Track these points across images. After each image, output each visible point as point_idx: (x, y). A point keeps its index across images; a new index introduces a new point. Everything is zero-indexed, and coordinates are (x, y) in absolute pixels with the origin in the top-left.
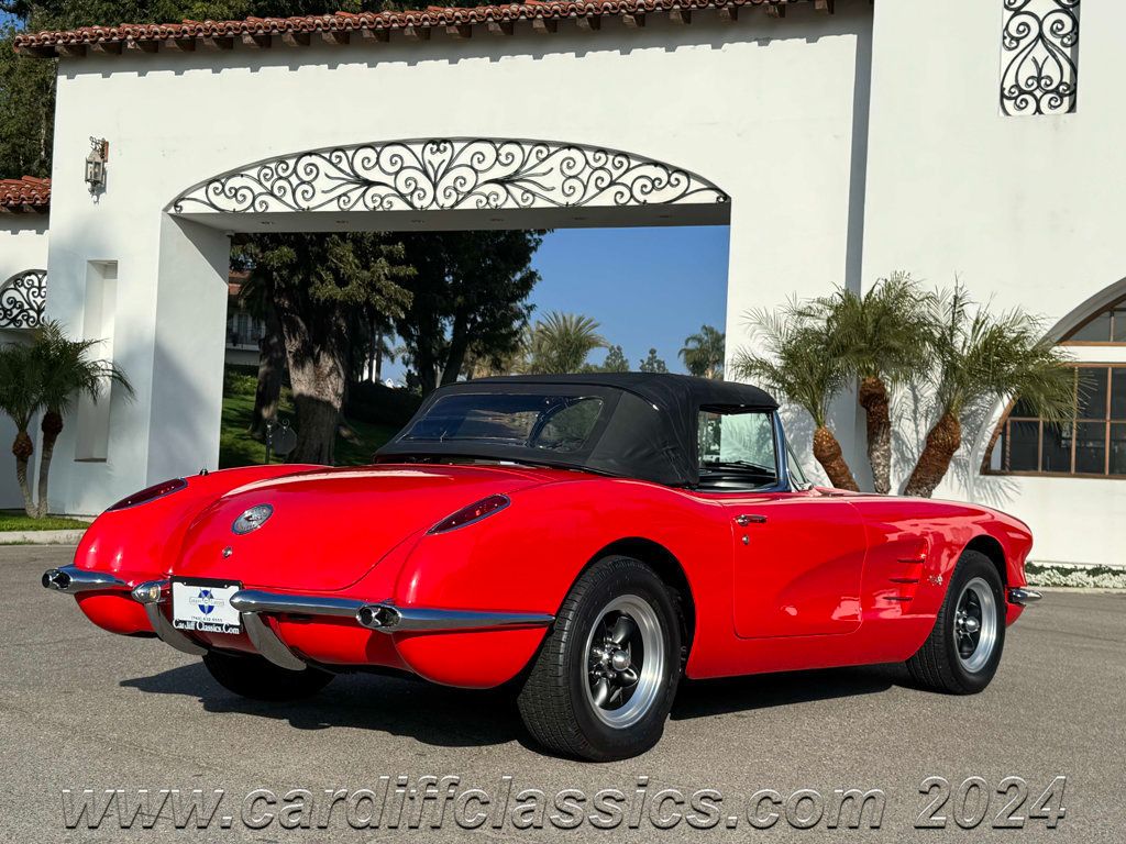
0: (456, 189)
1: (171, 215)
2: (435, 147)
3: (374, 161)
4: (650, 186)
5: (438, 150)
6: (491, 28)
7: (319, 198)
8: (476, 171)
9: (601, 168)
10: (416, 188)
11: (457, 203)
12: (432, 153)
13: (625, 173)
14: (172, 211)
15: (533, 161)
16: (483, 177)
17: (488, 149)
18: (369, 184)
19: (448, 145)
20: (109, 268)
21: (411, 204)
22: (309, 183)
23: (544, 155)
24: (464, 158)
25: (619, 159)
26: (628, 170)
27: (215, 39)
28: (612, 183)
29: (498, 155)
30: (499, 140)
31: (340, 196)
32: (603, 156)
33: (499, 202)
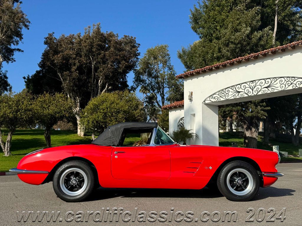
0: (257, 91)
1: (204, 104)
2: (252, 82)
3: (240, 87)
4: (300, 83)
5: (253, 83)
6: (260, 56)
7: (230, 96)
8: (261, 86)
9: (289, 81)
10: (249, 92)
11: (258, 93)
12: (252, 84)
13: (294, 81)
14: (204, 103)
15: (273, 82)
16: (263, 87)
17: (263, 81)
18: (239, 92)
19: (255, 82)
20: (194, 115)
21: (248, 95)
22: (228, 94)
23: (275, 80)
24: (258, 84)
25: (292, 78)
26: (295, 80)
27: (208, 69)
28: (291, 84)
29: (265, 82)
30: (265, 79)
31: (234, 96)
32: (289, 78)
33: (266, 92)
